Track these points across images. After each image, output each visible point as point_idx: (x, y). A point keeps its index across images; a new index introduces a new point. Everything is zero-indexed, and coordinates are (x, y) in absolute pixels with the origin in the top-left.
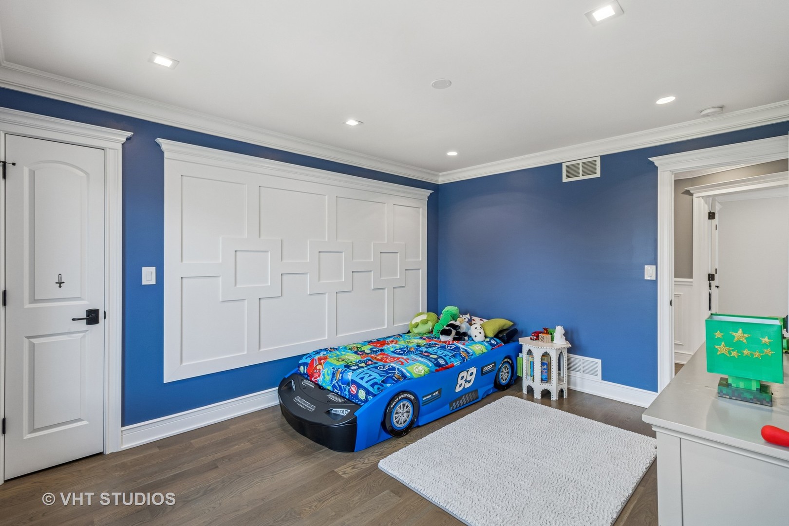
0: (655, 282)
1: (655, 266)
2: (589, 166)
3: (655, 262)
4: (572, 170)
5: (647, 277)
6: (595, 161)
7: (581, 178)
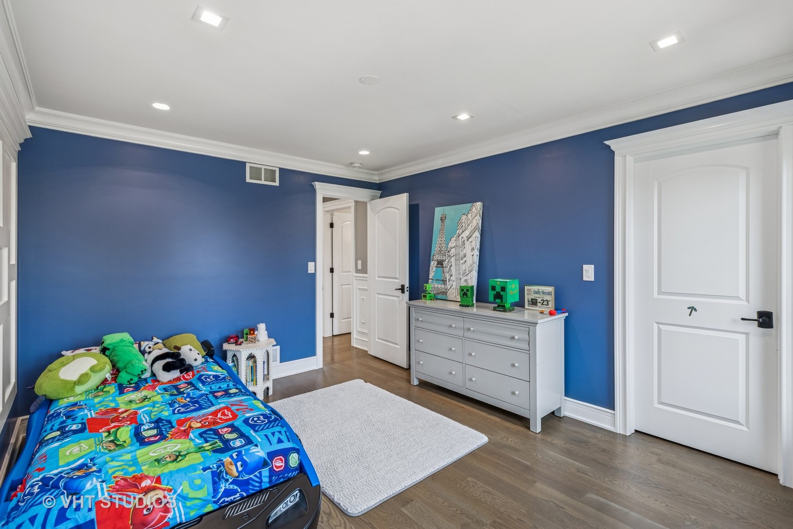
0: (313, 276)
1: (314, 263)
2: (271, 174)
3: (314, 260)
4: (256, 173)
5: (310, 272)
6: (275, 171)
7: (263, 182)
